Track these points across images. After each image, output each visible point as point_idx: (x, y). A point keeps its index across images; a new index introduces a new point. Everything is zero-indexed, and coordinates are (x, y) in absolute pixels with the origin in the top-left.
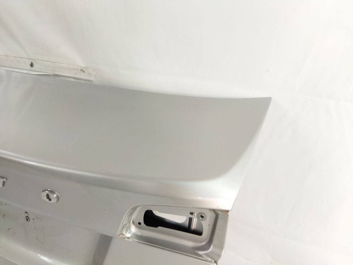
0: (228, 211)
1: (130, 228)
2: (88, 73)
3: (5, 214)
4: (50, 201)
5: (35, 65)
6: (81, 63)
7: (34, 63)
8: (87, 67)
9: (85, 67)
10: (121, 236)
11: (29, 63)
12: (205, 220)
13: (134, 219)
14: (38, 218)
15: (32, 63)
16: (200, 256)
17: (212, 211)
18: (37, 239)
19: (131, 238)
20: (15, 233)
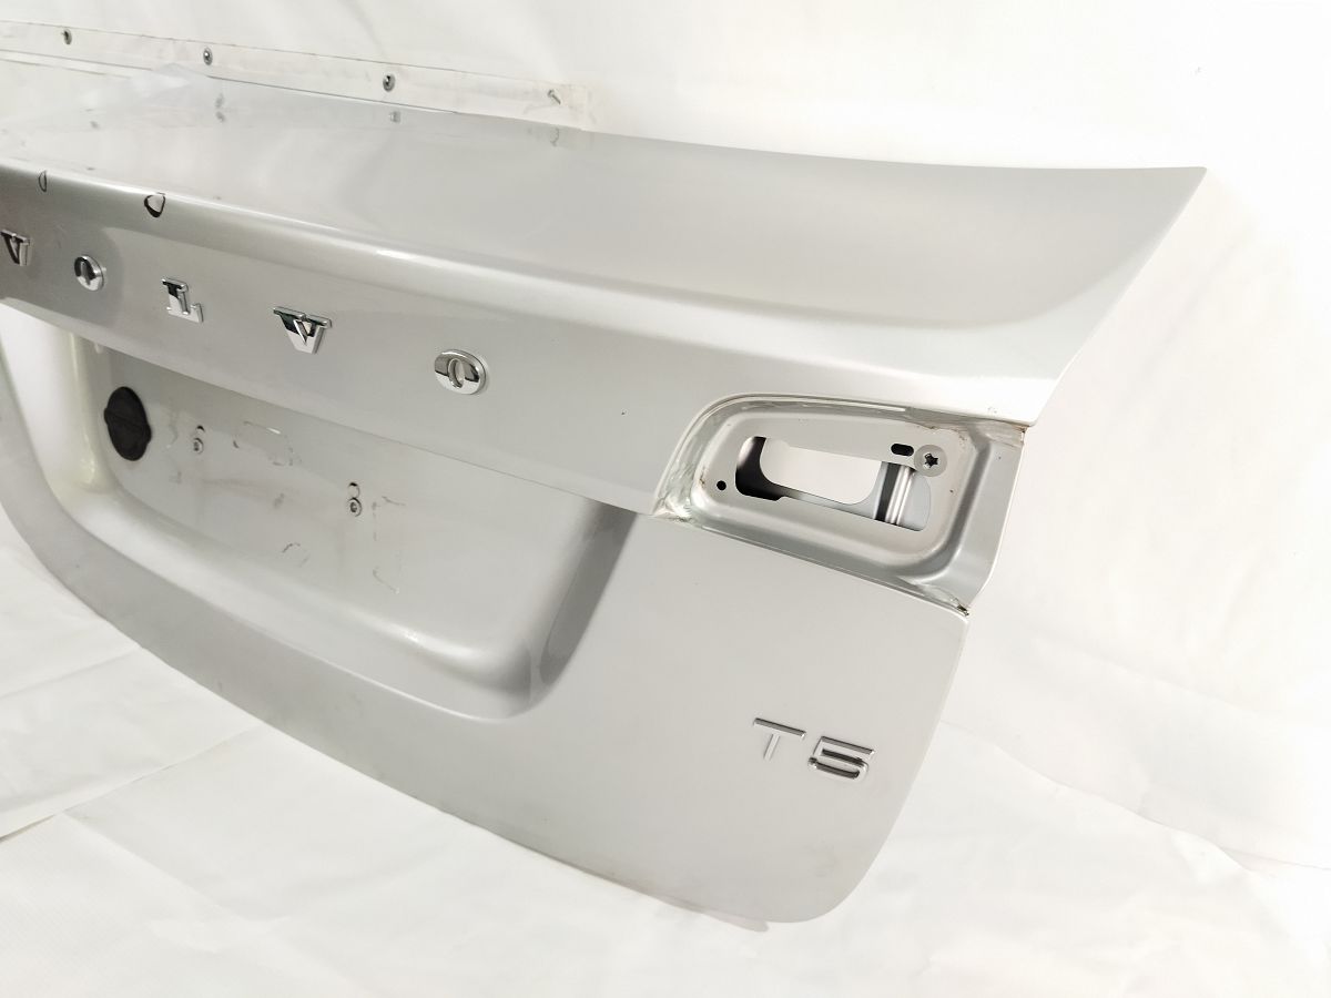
0: (1023, 427)
1: (689, 496)
2: (571, 107)
3: (282, 495)
4: (457, 389)
5: (400, 84)
6: (552, 76)
7: (397, 76)
8: (570, 85)
9: (563, 85)
10: (662, 511)
11: (382, 78)
12: (942, 471)
13: (707, 466)
14: (389, 501)
15: (389, 78)
16: (915, 587)
17: (969, 439)
18: (374, 573)
19: (692, 521)
20: (305, 560)
